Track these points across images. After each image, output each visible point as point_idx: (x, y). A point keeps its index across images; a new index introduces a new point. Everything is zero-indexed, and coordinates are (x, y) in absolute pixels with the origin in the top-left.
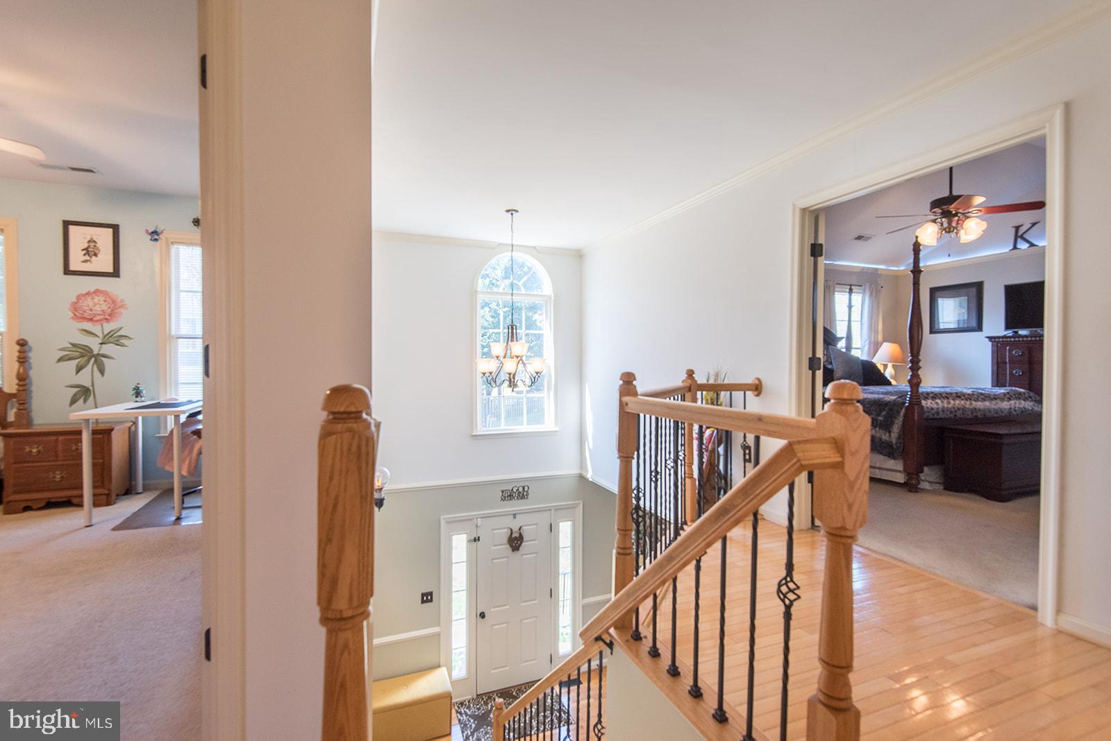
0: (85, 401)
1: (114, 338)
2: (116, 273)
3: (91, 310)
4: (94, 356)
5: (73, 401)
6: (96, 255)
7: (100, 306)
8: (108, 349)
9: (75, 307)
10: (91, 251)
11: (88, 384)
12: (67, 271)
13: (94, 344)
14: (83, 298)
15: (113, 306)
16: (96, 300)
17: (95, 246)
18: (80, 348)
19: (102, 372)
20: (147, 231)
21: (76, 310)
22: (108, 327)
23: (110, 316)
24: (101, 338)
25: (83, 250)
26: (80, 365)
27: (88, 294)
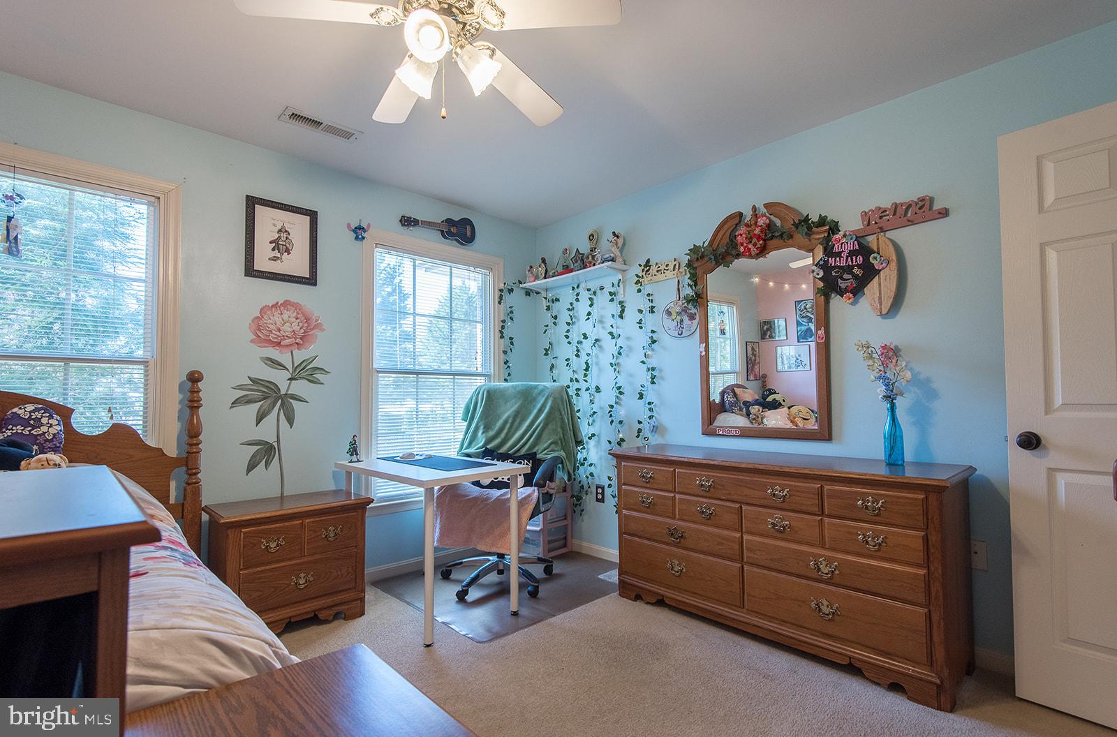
0: (267, 465)
1: (307, 372)
2: (311, 280)
3: (279, 330)
4: (280, 397)
5: (251, 466)
6: (288, 251)
7: (288, 324)
8: (299, 388)
9: (258, 325)
10: (281, 246)
11: (272, 439)
12: (250, 271)
13: (280, 378)
14: (269, 312)
15: (306, 325)
16: (285, 317)
17: (287, 238)
18: (264, 386)
19: (290, 421)
20: (349, 225)
21: (260, 330)
22: (300, 356)
23: (302, 339)
24: (291, 370)
25: (271, 243)
26: (262, 411)
27: (275, 306)
